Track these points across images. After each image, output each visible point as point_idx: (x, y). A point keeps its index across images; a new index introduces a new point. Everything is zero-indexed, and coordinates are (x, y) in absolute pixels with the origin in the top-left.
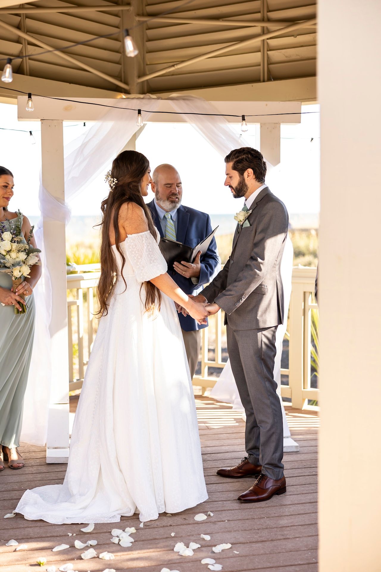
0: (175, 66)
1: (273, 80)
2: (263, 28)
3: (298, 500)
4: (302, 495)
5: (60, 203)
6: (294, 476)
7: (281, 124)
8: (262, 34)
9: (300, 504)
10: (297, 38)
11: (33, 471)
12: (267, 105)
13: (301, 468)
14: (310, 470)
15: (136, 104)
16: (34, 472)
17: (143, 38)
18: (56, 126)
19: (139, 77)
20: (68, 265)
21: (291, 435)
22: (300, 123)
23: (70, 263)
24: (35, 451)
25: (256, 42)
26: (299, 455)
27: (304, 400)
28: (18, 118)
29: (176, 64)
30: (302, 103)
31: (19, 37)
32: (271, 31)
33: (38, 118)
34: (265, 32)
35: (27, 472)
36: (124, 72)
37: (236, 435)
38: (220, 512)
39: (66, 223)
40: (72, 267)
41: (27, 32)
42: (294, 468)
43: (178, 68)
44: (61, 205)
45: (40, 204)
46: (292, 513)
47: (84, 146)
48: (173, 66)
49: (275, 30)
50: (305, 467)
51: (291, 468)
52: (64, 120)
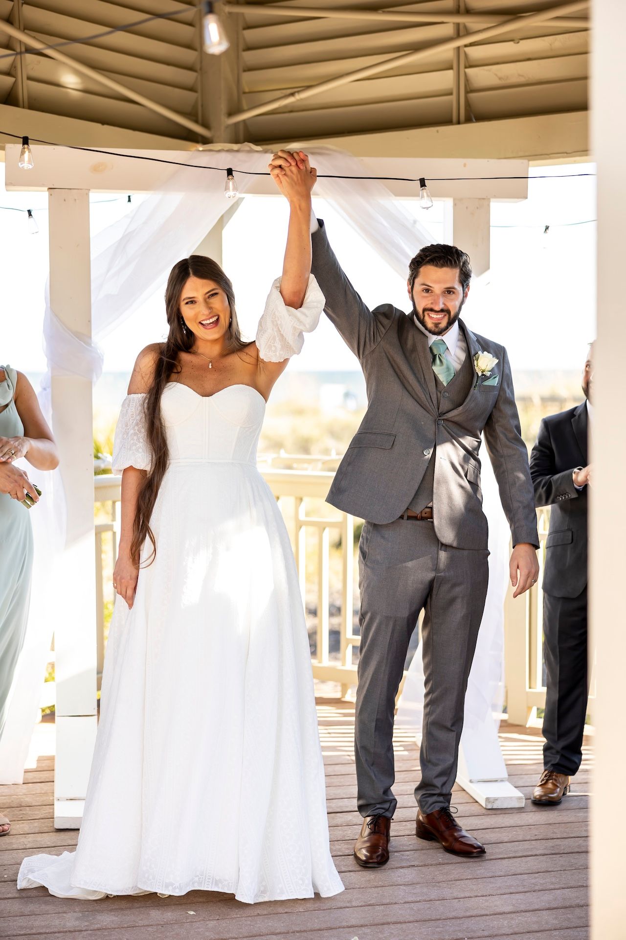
0: (296, 94)
1: (474, 120)
2: (458, 25)
3: (525, 904)
4: (534, 894)
5: (84, 343)
6: (517, 855)
7: (492, 200)
8: (455, 36)
9: (529, 911)
10: (519, 44)
11: (26, 843)
12: (465, 165)
13: (529, 840)
14: (546, 845)
15: (224, 160)
16: (28, 846)
17: (238, 46)
18: (77, 200)
19: (230, 114)
20: (97, 457)
21: (509, 775)
22: (527, 198)
23: (100, 455)
24: (31, 805)
25: (445, 52)
26: (524, 815)
27: (529, 709)
28: (6, 185)
29: (298, 92)
30: (531, 163)
31: (10, 37)
32: (471, 31)
33: (43, 185)
34: (461, 33)
35: (15, 846)
36: (202, 106)
37: (406, 776)
38: (379, 926)
39: (94, 379)
40: (104, 461)
41: (25, 28)
42: (516, 840)
43: (301, 99)
44: (85, 345)
45: (45, 343)
46: (516, 930)
47: (127, 238)
48: (292, 94)
49: (479, 29)
50: (537, 837)
51: (511, 840)
52: (92, 190)
